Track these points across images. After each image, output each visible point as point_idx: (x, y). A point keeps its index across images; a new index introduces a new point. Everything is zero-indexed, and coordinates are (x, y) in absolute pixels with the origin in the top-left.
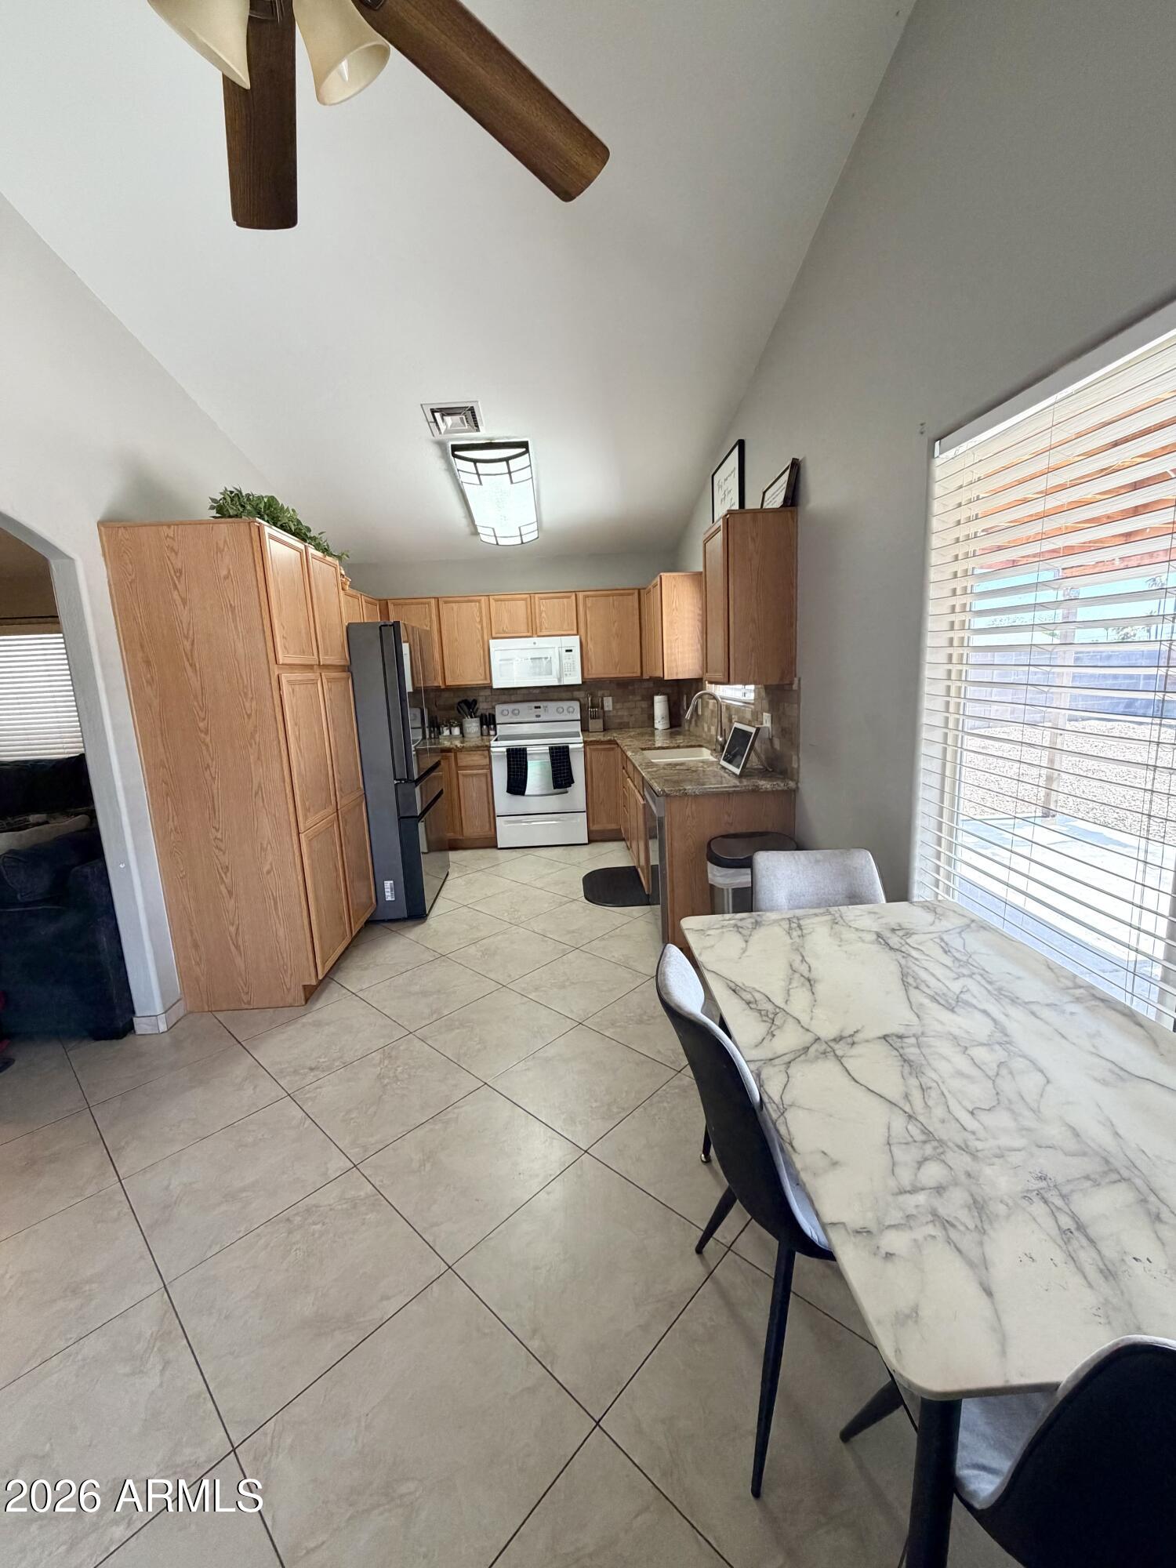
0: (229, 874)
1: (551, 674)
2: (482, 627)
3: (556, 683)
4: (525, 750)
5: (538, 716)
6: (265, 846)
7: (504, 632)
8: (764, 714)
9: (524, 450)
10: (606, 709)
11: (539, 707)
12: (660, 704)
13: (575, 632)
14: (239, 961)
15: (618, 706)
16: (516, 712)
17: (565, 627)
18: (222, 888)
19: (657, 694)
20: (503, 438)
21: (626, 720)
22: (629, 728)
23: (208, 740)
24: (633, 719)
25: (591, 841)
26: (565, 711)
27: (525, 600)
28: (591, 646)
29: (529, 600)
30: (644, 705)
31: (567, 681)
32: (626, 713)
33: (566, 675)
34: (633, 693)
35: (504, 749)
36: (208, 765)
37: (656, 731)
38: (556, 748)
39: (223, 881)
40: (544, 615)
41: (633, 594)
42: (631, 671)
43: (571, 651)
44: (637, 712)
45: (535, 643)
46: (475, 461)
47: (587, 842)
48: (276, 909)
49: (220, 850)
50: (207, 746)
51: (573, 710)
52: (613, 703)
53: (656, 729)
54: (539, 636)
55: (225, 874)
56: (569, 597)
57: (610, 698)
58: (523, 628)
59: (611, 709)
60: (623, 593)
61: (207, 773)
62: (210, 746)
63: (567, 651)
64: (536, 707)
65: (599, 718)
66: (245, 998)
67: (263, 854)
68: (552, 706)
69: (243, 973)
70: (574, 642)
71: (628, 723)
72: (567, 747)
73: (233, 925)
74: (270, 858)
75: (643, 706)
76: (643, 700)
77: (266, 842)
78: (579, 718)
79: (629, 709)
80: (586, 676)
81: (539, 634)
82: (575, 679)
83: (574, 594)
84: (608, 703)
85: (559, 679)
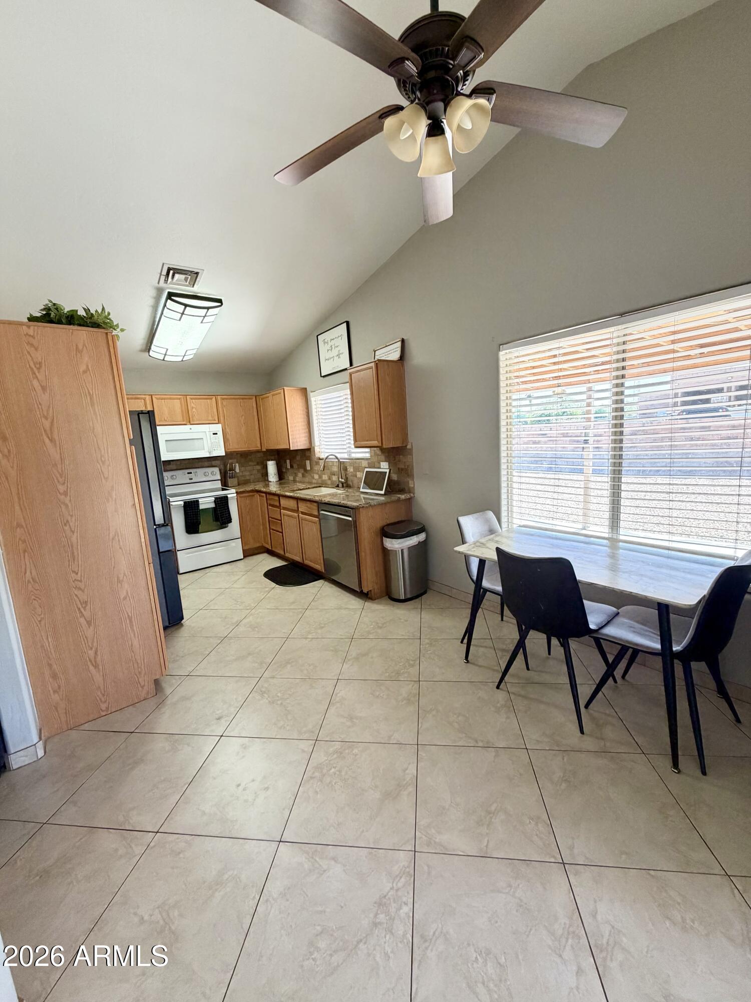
0: (88, 608)
1: (204, 449)
3: (207, 455)
4: (198, 501)
5: (191, 479)
6: (121, 579)
7: (170, 421)
8: (381, 463)
9: (220, 304)
10: (236, 471)
11: (191, 473)
12: (272, 467)
13: (217, 422)
14: (98, 678)
15: (243, 469)
16: (174, 477)
17: (210, 418)
18: (82, 620)
19: (269, 460)
20: (206, 294)
21: (248, 478)
22: (251, 483)
23: (67, 502)
24: (252, 477)
25: (245, 557)
26: (210, 474)
27: (180, 399)
28: (228, 430)
29: (183, 399)
30: (260, 467)
31: (215, 454)
32: (248, 473)
33: (214, 450)
34: (251, 461)
35: (182, 503)
36: (68, 521)
37: (270, 483)
38: (219, 498)
39: (83, 615)
40: (194, 410)
41: (252, 399)
42: (255, 446)
43: (216, 434)
44: (255, 472)
45: (191, 429)
46: (186, 306)
47: (242, 557)
48: (132, 626)
49: (80, 589)
50: (67, 506)
51: (215, 473)
52: (240, 467)
53: (270, 482)
54: (191, 424)
55: (85, 609)
56: (211, 399)
57: (238, 464)
58: (179, 418)
59: (239, 471)
60: (244, 397)
61: (67, 528)
62: (69, 505)
63: (214, 434)
64: (188, 473)
65: (234, 478)
66: (103, 706)
67: (119, 585)
68: (200, 471)
69: (102, 688)
70: (218, 428)
71: (250, 480)
72: (227, 497)
73: (91, 649)
74: (126, 586)
76: (258, 464)
77: (122, 575)
78: (219, 478)
79: (249, 470)
80: (227, 450)
81: (191, 423)
82: (221, 452)
83: (214, 397)
84: (237, 468)
85: (210, 453)
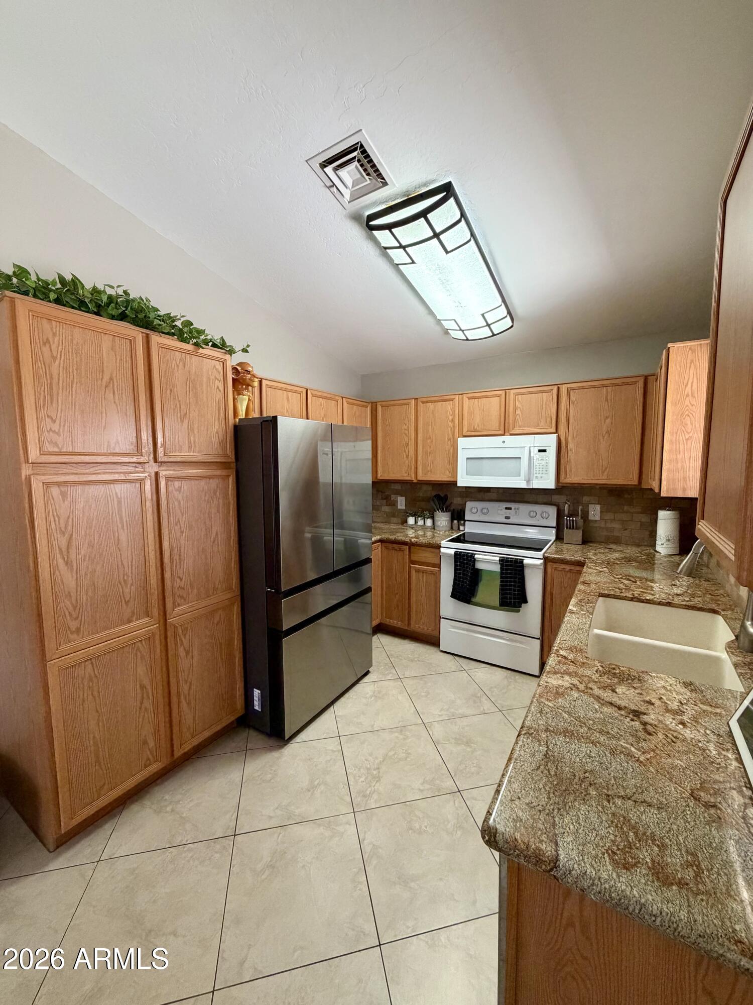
1: (520, 475)
2: (454, 426)
3: (523, 485)
4: (473, 557)
7: (475, 430)
10: (591, 517)
11: (510, 509)
12: (666, 520)
13: (553, 430)
15: (609, 516)
16: (485, 511)
17: (543, 424)
19: (662, 510)
21: (616, 534)
22: (620, 545)
24: (627, 533)
26: (539, 516)
27: (499, 396)
28: (569, 446)
29: (503, 396)
30: (645, 518)
31: (536, 484)
33: (536, 478)
34: (629, 503)
38: (506, 561)
40: (518, 412)
41: (635, 383)
42: (626, 476)
43: (544, 451)
44: (634, 526)
45: (504, 442)
51: (548, 515)
52: (601, 512)
53: (658, 551)
54: (511, 435)
56: (550, 391)
57: (598, 507)
58: (495, 426)
59: (597, 518)
60: (622, 382)
63: (540, 451)
64: (506, 508)
65: (577, 528)
68: (524, 508)
70: (550, 442)
71: (620, 537)
72: (525, 562)
75: (643, 520)
78: (554, 525)
79: (623, 522)
80: (563, 480)
81: (511, 432)
82: (548, 483)
83: (556, 387)
84: (595, 512)
85: (528, 481)
